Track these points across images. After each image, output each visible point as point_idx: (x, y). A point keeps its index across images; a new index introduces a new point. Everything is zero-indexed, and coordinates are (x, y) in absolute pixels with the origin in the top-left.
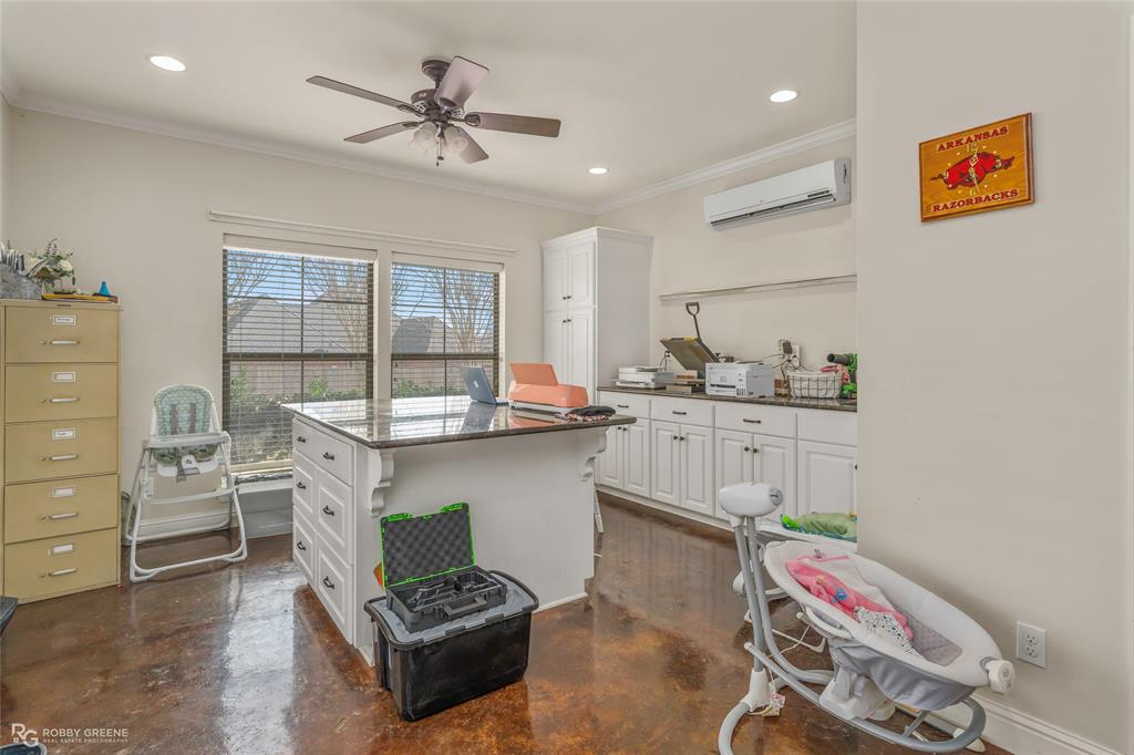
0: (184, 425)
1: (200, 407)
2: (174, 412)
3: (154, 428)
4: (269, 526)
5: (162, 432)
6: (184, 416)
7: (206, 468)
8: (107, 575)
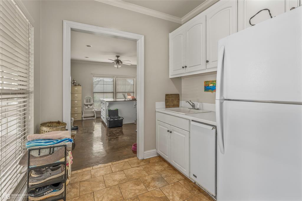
0: (88, 102)
1: (90, 100)
2: (87, 100)
3: (85, 102)
4: (99, 116)
5: (86, 102)
6: (88, 100)
7: (91, 107)
8: (80, 119)
